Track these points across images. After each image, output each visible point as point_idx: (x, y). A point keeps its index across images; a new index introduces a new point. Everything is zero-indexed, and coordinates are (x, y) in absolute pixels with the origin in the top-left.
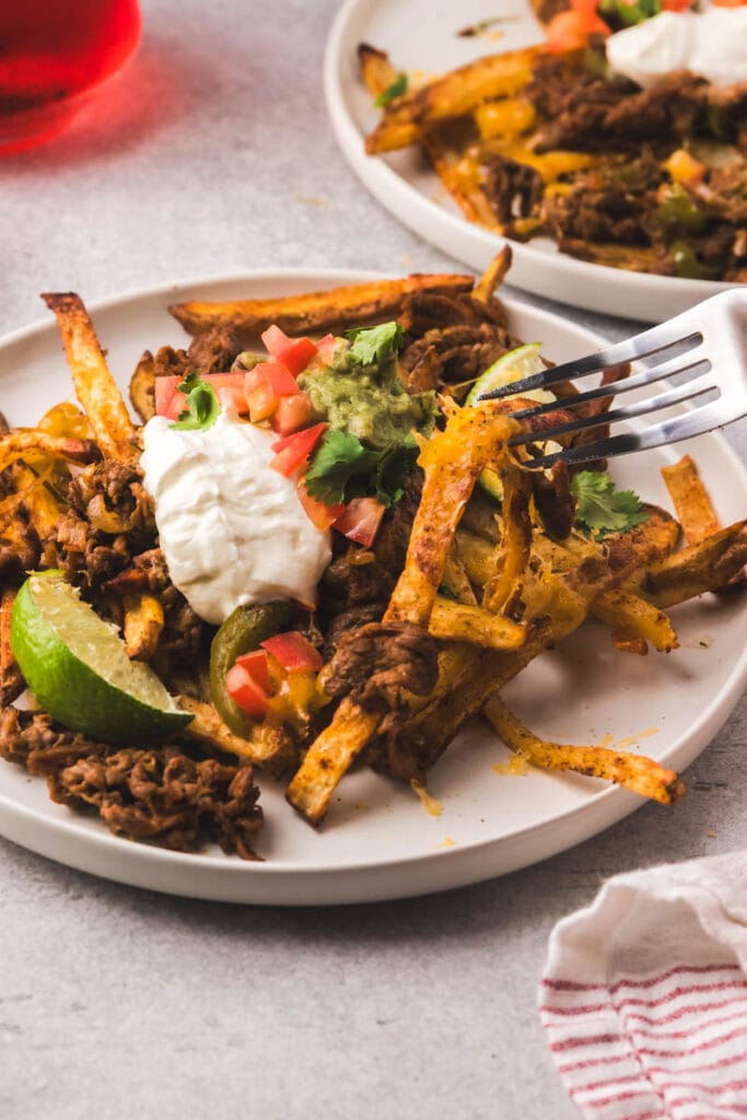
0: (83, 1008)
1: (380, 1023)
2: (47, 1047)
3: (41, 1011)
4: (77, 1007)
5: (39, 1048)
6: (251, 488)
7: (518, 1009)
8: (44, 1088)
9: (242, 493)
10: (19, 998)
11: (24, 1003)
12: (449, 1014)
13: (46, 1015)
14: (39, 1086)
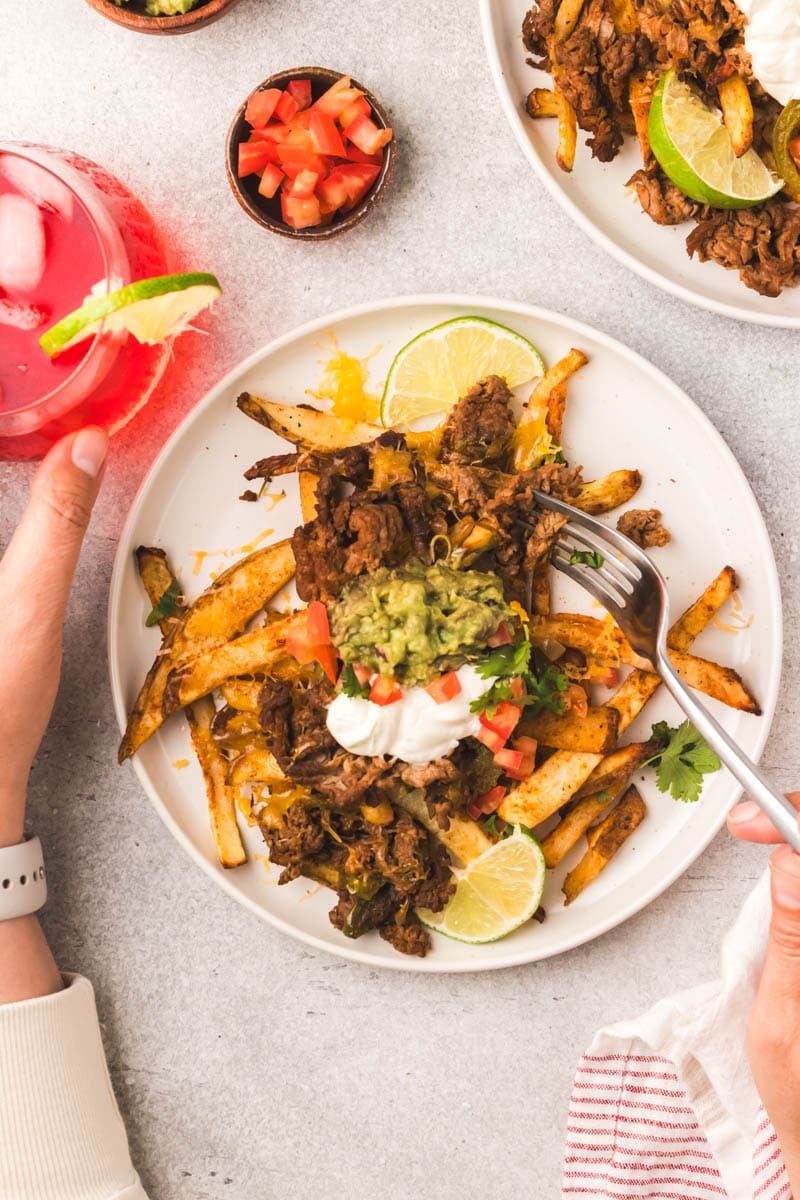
8: (354, 1039)
14: (351, 1037)
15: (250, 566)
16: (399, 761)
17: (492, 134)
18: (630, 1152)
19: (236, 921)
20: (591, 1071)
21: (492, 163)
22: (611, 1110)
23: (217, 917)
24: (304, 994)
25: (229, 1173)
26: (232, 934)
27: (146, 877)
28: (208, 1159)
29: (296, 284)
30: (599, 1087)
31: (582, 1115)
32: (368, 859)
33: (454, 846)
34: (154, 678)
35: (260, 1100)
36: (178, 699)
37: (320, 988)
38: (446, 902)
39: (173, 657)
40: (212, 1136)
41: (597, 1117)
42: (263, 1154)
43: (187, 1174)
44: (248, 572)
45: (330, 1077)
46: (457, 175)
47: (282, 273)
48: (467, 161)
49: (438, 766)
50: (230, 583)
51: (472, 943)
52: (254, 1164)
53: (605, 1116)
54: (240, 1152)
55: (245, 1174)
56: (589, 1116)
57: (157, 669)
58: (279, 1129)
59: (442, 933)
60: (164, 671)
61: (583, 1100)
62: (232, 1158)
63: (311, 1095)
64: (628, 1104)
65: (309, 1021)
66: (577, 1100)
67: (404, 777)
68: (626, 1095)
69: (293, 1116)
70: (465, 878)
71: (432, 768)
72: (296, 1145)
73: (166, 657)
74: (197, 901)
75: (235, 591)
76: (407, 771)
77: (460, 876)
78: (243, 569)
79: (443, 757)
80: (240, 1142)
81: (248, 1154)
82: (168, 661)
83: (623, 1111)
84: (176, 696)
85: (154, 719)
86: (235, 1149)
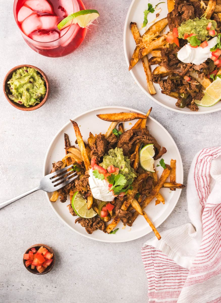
0: (84, 248)
1: (120, 252)
2: (80, 254)
3: (79, 248)
4: (83, 248)
5: (78, 254)
6: (105, 191)
7: (137, 250)
8: (80, 260)
9: (104, 191)
10: (76, 246)
11: (77, 247)
12: (128, 250)
13: (79, 249)
14: (79, 259)
15: (156, 24)
16: (194, 64)
17: (102, 80)
18: (157, 263)
19: (55, 237)
20: (144, 249)
21: (102, 86)
22: (150, 256)
23: (51, 237)
24: (69, 251)
25: (56, 286)
26: (54, 240)
27: (37, 229)
28: (51, 283)
29: (62, 111)
30: (147, 252)
31: (145, 258)
32: (185, 89)
33: (204, 85)
34: (136, 51)
35: (61, 272)
36: (142, 55)
37: (73, 250)
38: (202, 98)
39: (140, 46)
40: (52, 279)
41: (148, 258)
42: (62, 282)
43: (47, 286)
44: (156, 26)
45: (75, 267)
46: (95, 88)
47: (59, 109)
48: (97, 85)
49: (203, 65)
50: (152, 29)
51: (208, 107)
52: (61, 284)
53: (149, 257)
54: (58, 282)
55: (59, 286)
56: (146, 258)
57: (137, 49)
58: (65, 277)
59: (201, 106)
60: (138, 49)
61: (144, 255)
62: (56, 283)
63: (71, 271)
64: (153, 254)
65: (71, 256)
66: (143, 256)
67: (195, 68)
68: (152, 253)
69: (68, 275)
70: (206, 92)
71: (201, 65)
72: (69, 280)
73: (138, 46)
74: (47, 234)
75: (153, 30)
76: (195, 66)
77: (204, 92)
78: (155, 25)
79: (203, 63)
80: (57, 280)
81: (59, 282)
82: (139, 47)
83: (153, 256)
84: (141, 54)
85: (136, 60)
86: (57, 281)
